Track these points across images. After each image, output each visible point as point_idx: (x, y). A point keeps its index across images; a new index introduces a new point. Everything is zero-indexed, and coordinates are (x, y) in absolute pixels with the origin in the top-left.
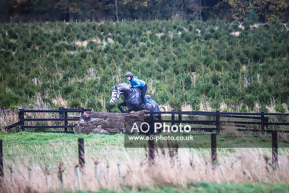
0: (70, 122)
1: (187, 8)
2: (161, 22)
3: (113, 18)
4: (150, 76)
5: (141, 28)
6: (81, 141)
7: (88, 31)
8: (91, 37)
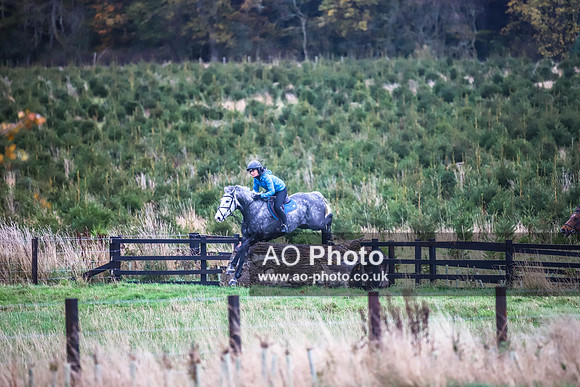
0: (211, 263)
1: (448, 35)
2: (393, 62)
3: (296, 55)
4: (372, 170)
5: (354, 74)
6: (233, 301)
7: (247, 80)
8: (253, 92)
